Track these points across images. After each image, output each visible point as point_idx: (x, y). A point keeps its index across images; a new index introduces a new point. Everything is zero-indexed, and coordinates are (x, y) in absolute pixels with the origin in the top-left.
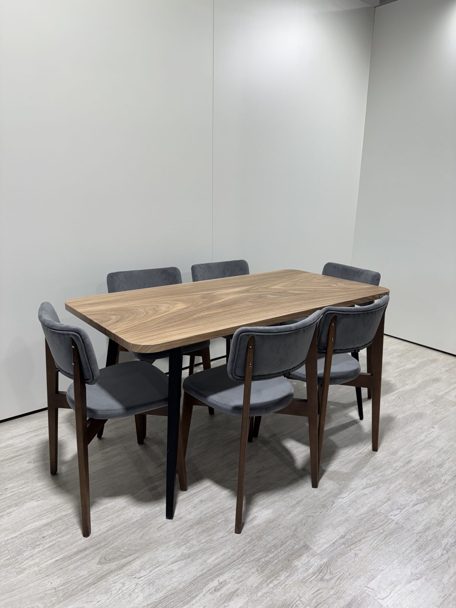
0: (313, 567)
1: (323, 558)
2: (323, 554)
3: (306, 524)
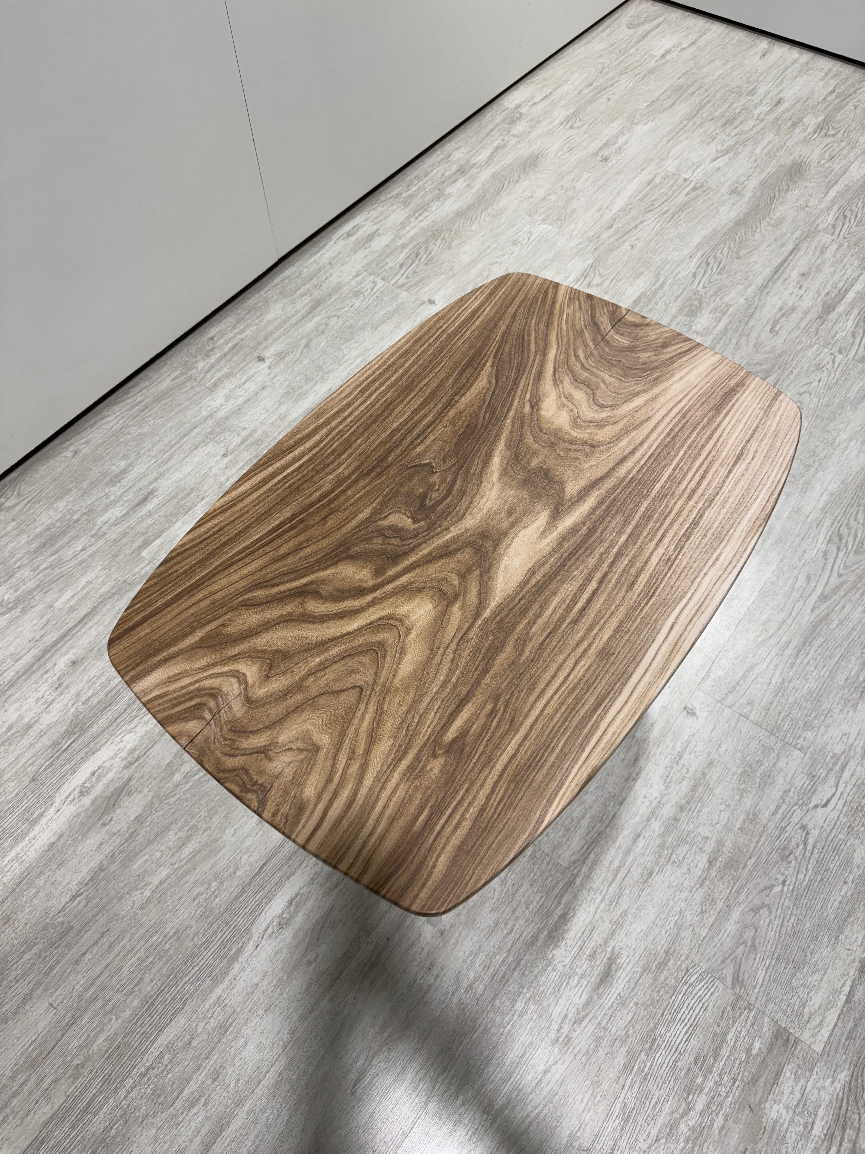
0: (821, 1112)
1: (837, 1067)
2: (833, 1052)
3: (757, 942)
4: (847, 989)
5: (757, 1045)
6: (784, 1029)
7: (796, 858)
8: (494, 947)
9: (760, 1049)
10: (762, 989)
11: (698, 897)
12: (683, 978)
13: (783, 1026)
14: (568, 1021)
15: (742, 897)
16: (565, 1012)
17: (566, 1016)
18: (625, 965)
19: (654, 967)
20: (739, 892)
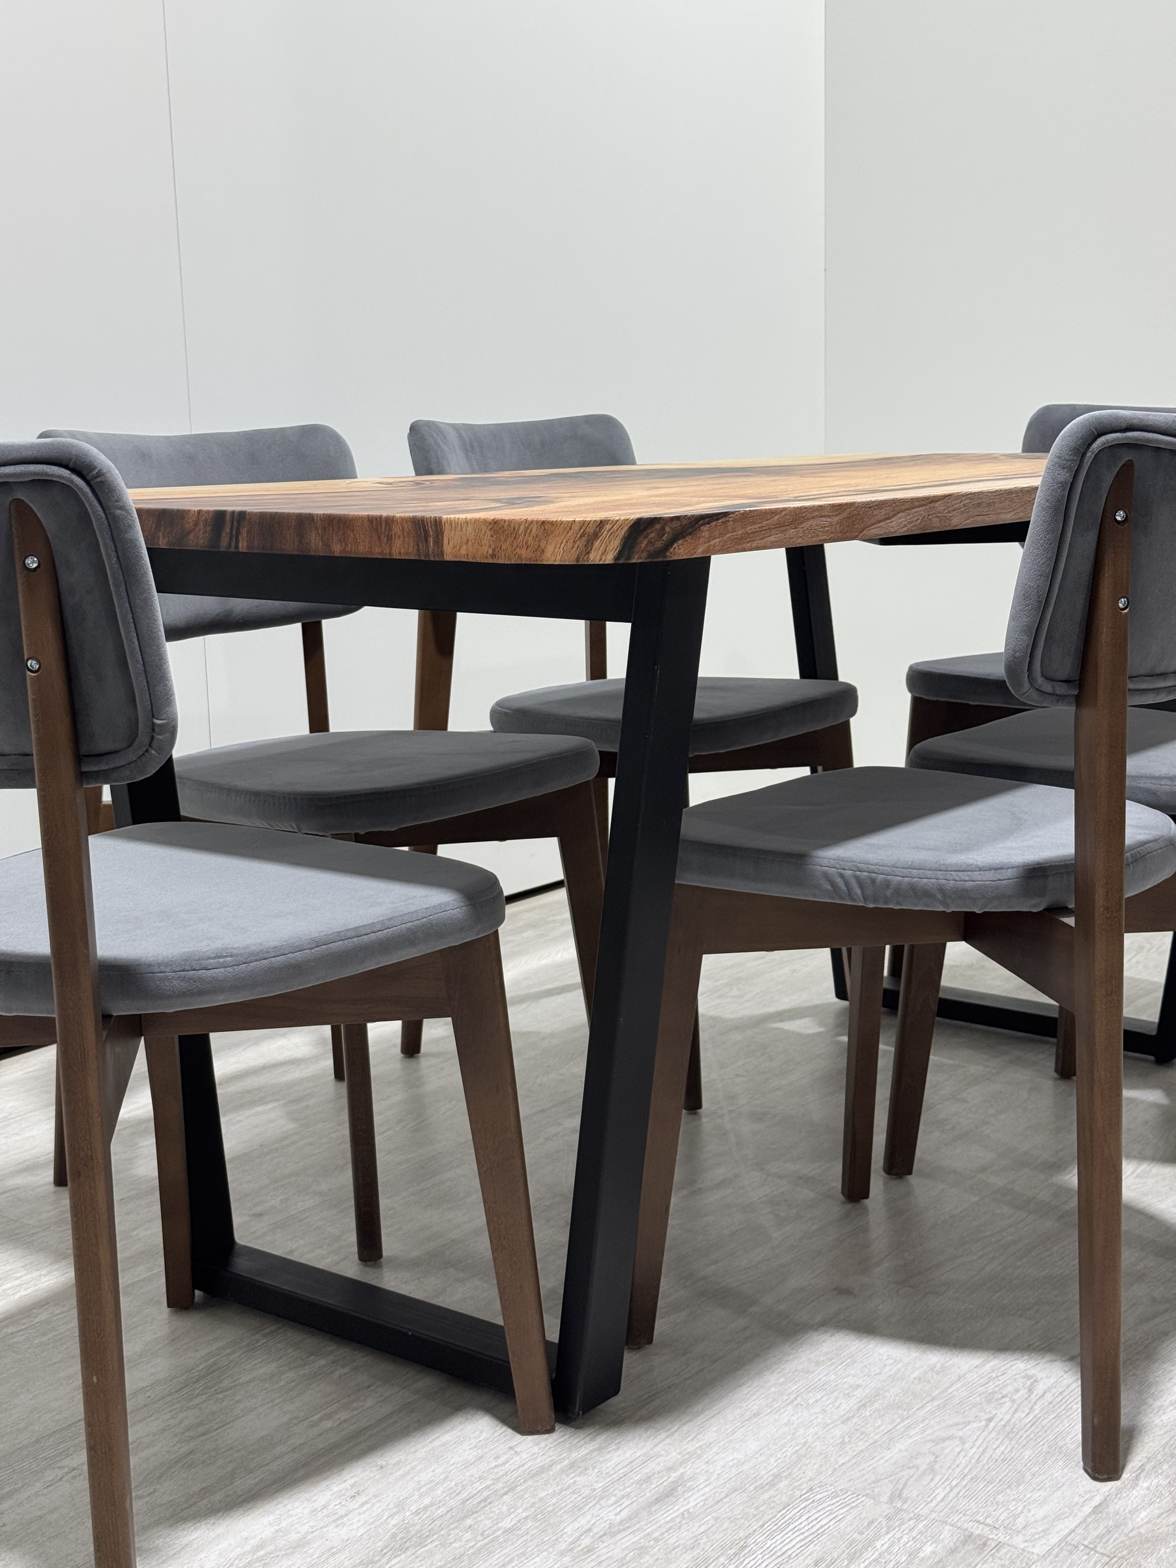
4: (1094, 1503)
5: (928, 1549)
6: (979, 1535)
7: (1013, 1401)
8: (472, 1476)
9: (933, 1552)
10: (943, 1504)
11: (838, 1432)
12: (801, 1496)
13: (977, 1532)
14: (591, 1534)
15: (913, 1432)
16: (588, 1527)
17: (589, 1530)
18: (701, 1487)
19: (752, 1488)
20: (909, 1427)
